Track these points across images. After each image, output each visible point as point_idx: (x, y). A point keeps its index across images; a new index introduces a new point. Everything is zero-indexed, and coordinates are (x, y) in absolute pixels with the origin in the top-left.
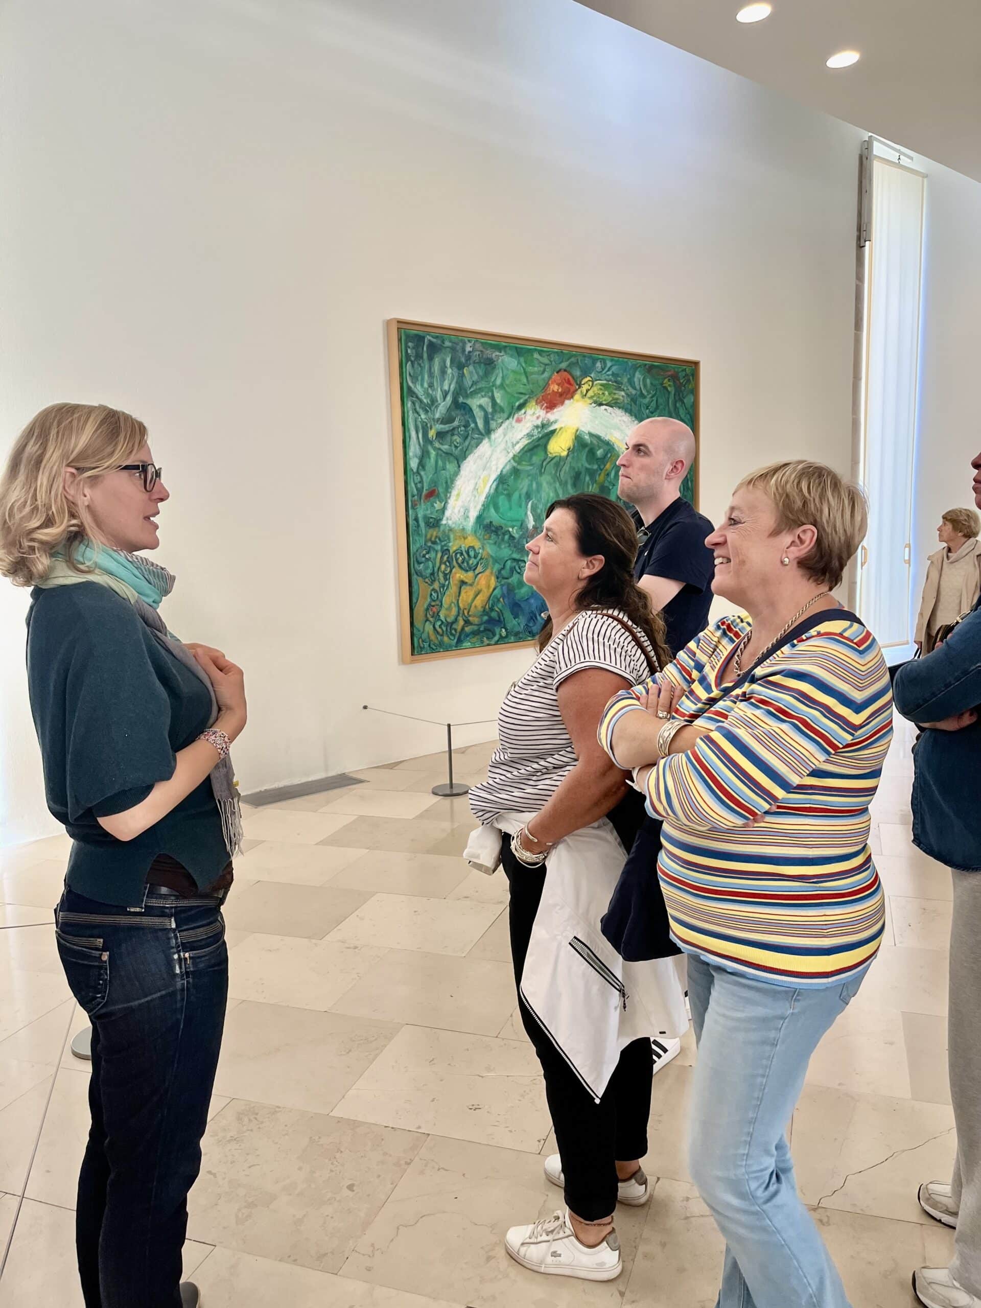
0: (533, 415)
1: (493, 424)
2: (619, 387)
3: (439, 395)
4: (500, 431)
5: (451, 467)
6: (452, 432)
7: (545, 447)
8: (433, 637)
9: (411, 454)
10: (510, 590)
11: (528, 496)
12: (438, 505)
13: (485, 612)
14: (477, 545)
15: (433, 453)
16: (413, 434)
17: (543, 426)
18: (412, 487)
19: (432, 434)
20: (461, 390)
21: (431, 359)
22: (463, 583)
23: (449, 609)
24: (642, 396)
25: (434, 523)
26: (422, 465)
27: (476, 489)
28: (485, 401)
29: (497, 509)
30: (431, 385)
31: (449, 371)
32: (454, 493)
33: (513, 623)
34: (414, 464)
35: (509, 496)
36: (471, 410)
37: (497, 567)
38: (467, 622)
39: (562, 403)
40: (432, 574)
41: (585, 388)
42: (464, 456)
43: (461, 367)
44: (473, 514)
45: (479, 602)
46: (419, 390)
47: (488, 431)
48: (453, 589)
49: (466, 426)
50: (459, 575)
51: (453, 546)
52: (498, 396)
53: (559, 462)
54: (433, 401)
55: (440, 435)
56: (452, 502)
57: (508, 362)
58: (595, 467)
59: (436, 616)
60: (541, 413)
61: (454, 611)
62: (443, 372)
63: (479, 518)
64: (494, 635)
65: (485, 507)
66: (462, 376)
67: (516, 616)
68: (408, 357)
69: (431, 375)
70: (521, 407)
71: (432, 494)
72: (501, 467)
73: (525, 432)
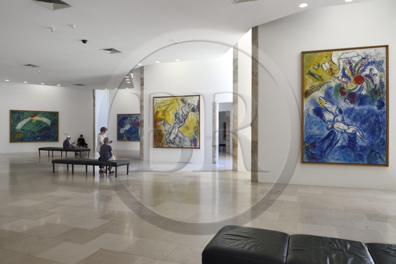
0: (30, 119)
1: (23, 119)
2: (44, 115)
3: (16, 117)
4: (24, 120)
5: (17, 123)
6: (17, 120)
7: (32, 122)
8: (14, 140)
9: (11, 122)
10: (25, 136)
11: (29, 126)
12: (15, 127)
13: (21, 138)
14: (21, 131)
15: (15, 122)
16: (12, 120)
17: (31, 119)
18: (12, 126)
19: (14, 120)
20: (19, 116)
21: (15, 113)
22: (18, 135)
23: (16, 138)
24: (48, 116)
25: (15, 129)
26: (13, 123)
27: (21, 125)
28: (22, 117)
29: (24, 128)
30: (15, 116)
31: (17, 114)
32: (17, 126)
33: (25, 140)
34: (12, 123)
35: (26, 126)
36: (20, 118)
37: (23, 134)
38: (19, 139)
39: (34, 117)
40: (14, 134)
41: (38, 115)
42: (19, 122)
43: (19, 114)
44: (20, 128)
45: (21, 137)
46: (13, 116)
47: (23, 120)
48: (17, 136)
49: (20, 119)
50: (18, 134)
51: (17, 131)
52: (24, 117)
53: (34, 123)
54: (15, 117)
55: (16, 120)
56: (17, 127)
57: (26, 113)
58: (40, 123)
59: (14, 138)
60: (31, 118)
61: (17, 138)
62: (16, 114)
63: (21, 129)
64: (23, 141)
65: (22, 127)
66: (19, 115)
67: (26, 139)
68: (12, 113)
69: (15, 115)
70: (28, 118)
71: (14, 126)
72: (24, 123)
73: (28, 120)
